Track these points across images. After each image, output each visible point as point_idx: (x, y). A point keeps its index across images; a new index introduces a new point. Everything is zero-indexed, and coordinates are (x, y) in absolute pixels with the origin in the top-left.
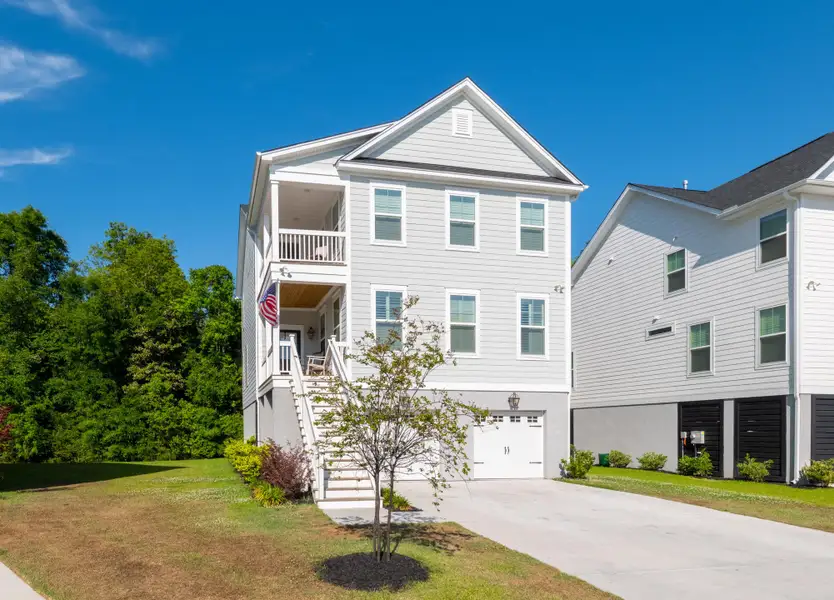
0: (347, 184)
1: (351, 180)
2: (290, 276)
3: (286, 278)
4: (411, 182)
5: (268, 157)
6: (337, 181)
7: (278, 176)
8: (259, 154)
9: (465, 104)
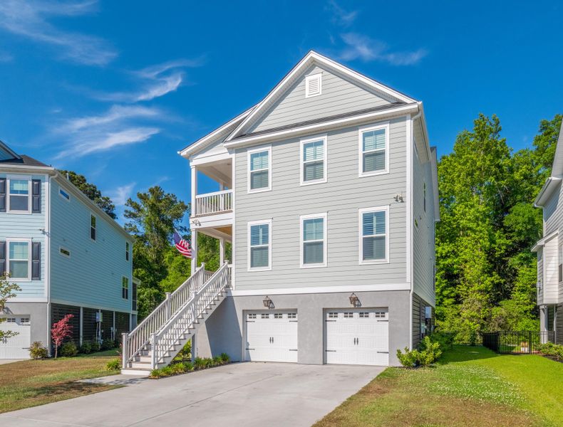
0: (233, 156)
1: (236, 153)
2: (200, 225)
3: (198, 227)
4: (274, 142)
5: (184, 153)
6: (228, 156)
7: (194, 162)
8: (178, 153)
9: (317, 69)
